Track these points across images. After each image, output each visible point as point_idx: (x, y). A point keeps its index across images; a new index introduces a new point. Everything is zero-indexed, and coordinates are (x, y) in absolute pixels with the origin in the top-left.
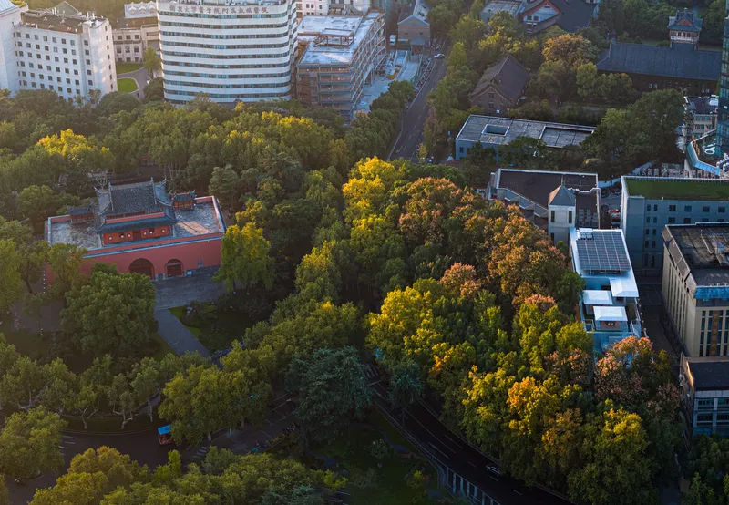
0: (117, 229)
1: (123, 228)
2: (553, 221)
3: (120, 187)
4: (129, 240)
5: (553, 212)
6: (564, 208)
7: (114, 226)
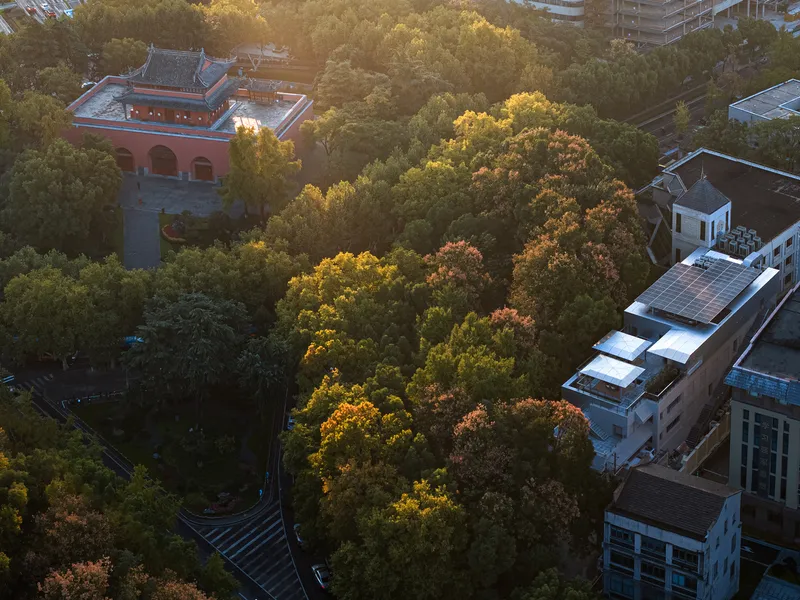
0: (146, 101)
1: (154, 102)
2: (679, 230)
3: (165, 52)
4: (158, 120)
5: (679, 216)
6: (694, 213)
7: (140, 97)
